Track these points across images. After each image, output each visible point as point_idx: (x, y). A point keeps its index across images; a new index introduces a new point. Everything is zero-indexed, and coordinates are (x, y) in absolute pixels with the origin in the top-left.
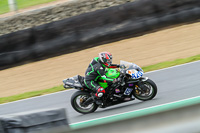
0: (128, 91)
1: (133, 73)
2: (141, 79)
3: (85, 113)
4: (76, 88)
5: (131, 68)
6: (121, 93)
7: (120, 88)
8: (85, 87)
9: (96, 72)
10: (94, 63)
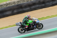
0: (35, 26)
1: (37, 21)
2: (39, 23)
3: (22, 33)
4: (20, 25)
5: (36, 19)
6: (33, 27)
7: (33, 25)
8: (22, 25)
9: (26, 21)
10: (25, 18)
